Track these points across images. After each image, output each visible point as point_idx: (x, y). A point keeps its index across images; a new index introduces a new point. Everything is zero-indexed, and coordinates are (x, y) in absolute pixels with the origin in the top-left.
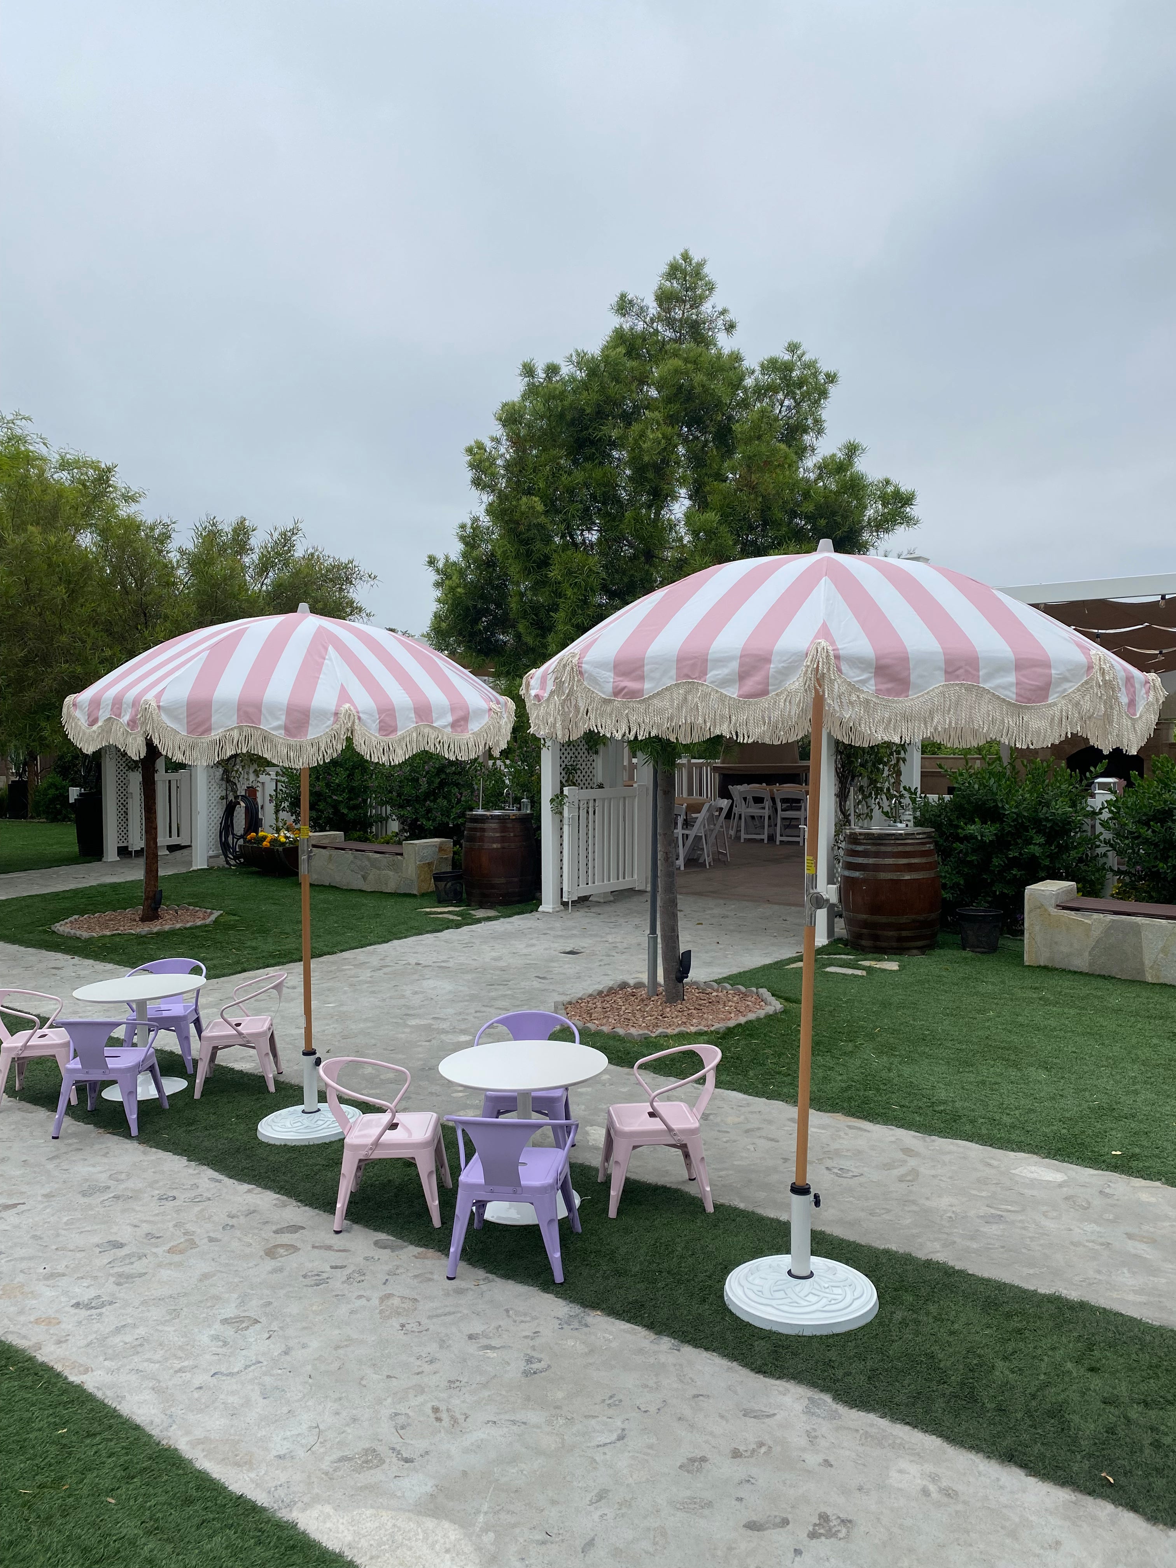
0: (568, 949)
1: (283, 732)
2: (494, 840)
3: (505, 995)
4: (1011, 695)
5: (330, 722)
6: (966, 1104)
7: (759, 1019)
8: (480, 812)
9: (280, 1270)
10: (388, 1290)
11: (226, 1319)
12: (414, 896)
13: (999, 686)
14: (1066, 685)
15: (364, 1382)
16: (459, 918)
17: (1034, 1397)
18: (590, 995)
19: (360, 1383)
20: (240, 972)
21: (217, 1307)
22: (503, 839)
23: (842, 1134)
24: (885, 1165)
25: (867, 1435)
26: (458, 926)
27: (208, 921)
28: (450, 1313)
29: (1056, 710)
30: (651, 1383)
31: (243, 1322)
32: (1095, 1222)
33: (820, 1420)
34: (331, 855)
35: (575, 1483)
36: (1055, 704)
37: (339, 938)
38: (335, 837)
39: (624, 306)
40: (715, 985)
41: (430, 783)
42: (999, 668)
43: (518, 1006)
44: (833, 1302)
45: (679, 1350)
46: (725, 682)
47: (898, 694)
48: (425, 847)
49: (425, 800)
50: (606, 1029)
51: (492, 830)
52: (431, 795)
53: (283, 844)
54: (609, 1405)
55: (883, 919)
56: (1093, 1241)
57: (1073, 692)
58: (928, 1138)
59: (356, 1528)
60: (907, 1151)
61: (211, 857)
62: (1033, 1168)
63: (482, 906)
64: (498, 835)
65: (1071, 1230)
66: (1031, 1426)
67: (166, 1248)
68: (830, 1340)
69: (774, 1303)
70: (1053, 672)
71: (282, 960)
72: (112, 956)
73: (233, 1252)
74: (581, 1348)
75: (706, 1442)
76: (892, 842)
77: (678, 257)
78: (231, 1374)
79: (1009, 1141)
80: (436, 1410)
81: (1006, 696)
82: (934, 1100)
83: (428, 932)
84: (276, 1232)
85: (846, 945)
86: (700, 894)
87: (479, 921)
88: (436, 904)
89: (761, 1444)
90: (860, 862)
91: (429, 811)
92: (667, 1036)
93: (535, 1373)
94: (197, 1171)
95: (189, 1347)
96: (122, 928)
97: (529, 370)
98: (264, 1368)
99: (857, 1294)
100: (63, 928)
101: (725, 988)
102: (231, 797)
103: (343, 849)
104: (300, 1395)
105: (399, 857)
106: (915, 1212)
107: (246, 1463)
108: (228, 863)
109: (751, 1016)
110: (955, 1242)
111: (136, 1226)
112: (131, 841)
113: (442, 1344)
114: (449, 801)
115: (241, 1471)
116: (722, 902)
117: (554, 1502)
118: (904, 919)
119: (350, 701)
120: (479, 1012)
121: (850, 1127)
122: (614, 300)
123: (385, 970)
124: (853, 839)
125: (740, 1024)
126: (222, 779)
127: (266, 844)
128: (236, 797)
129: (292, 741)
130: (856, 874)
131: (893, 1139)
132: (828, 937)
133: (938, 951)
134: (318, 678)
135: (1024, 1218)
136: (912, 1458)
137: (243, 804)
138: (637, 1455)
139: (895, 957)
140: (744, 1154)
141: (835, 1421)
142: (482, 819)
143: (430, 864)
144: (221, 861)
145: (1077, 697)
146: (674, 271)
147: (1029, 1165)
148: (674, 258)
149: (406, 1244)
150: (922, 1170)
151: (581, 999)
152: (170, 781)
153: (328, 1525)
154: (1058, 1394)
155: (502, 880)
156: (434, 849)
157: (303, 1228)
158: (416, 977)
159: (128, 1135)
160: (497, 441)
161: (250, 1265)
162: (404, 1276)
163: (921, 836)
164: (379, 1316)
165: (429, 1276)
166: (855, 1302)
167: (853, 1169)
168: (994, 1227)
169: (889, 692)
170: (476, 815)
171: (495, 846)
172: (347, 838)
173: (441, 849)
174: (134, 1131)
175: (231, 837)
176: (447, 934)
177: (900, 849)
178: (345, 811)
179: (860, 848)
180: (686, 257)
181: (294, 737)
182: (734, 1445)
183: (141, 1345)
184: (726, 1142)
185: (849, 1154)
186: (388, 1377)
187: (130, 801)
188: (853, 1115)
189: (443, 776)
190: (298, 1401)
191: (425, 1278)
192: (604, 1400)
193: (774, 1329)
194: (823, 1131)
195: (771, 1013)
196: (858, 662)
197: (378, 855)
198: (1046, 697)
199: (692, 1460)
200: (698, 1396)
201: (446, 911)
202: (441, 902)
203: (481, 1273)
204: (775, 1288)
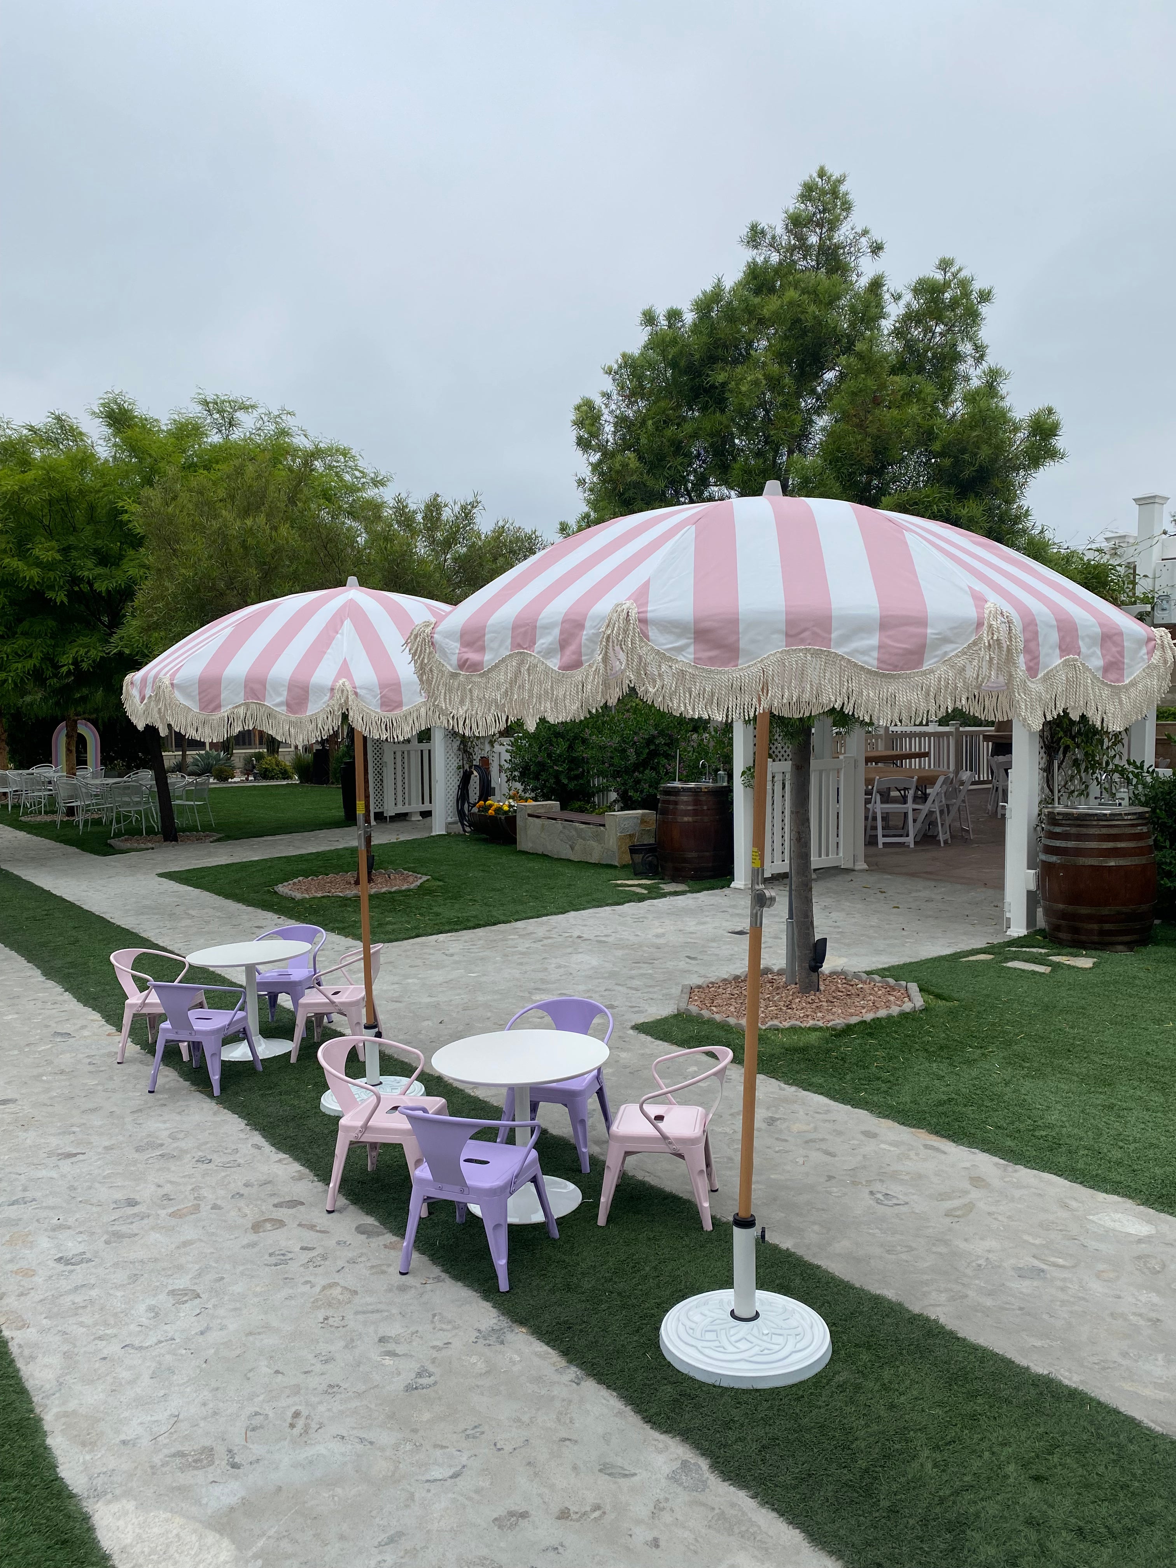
0: (739, 929)
1: (285, 708)
2: (686, 813)
3: (645, 974)
4: (871, 661)
5: (327, 698)
6: (1076, 1131)
7: (889, 1017)
8: (677, 784)
9: (253, 1245)
10: (337, 1278)
11: (174, 1291)
12: (615, 867)
13: (856, 651)
14: (948, 647)
15: (250, 1375)
16: (646, 892)
17: (942, 1500)
18: (725, 980)
19: (246, 1375)
20: (413, 938)
21: (174, 1276)
22: (695, 813)
23: (912, 1154)
24: (940, 1194)
25: (722, 1516)
26: (641, 899)
27: (412, 886)
28: (378, 1311)
29: (933, 679)
30: (526, 1418)
31: (186, 1294)
32: (1158, 1292)
33: (679, 1490)
34: (543, 825)
35: (377, 1519)
36: (932, 671)
37: (520, 908)
38: (551, 807)
39: (755, 236)
40: (864, 976)
41: (638, 754)
42: (859, 628)
43: (650, 986)
44: (766, 1352)
45: (578, 1384)
46: (548, 653)
47: (725, 663)
48: (626, 818)
49: (634, 772)
50: (718, 1017)
51: (685, 803)
52: (642, 765)
53: (506, 812)
54: (468, 1436)
55: (1084, 910)
56: (1140, 1315)
57: (957, 656)
58: (1011, 1167)
59: (141, 1531)
60: (977, 1181)
61: (450, 823)
62: (1118, 1216)
63: (674, 879)
64: (690, 808)
65: (1119, 1297)
66: (918, 1538)
67: (170, 1210)
68: (745, 1397)
69: (699, 1344)
70: (929, 631)
71: (456, 927)
72: (311, 917)
73: (225, 1221)
74: (481, 1366)
75: (540, 1495)
76: (1095, 823)
77: (815, 175)
78: (141, 1348)
79: (1105, 1180)
80: (297, 1415)
81: (865, 662)
82: (1040, 1123)
83: (607, 905)
84: (275, 1206)
85: (1045, 937)
86: (913, 875)
87: (664, 895)
88: (632, 876)
89: (597, 1507)
90: (1058, 845)
91: (638, 782)
92: (777, 1030)
93: (416, 1388)
94: (245, 1137)
95: (122, 1315)
96: (333, 891)
97: (649, 318)
98: (173, 1346)
99: (800, 1346)
100: (283, 889)
101: (874, 981)
102: (467, 767)
103: (555, 819)
104: (186, 1379)
105: (602, 828)
106: (941, 1254)
107: (91, 1443)
108: (464, 831)
109: (882, 1013)
110: (967, 1296)
111: (159, 1186)
112: (386, 808)
113: (350, 1345)
114: (658, 773)
115: (81, 1452)
116: (933, 884)
117: (342, 1537)
118: (1105, 911)
119: (349, 676)
120: (609, 990)
121: (926, 1146)
122: (745, 231)
123: (545, 942)
124: (1053, 819)
125: (865, 1021)
126: (459, 749)
127: (491, 812)
128: (470, 767)
129: (293, 717)
130: (1053, 859)
131: (968, 1165)
132: (1028, 927)
133: (1150, 948)
134: (325, 653)
135: (1070, 1276)
136: (756, 1553)
137: (475, 773)
138: (460, 1498)
139: (1093, 952)
140: (788, 1168)
141: (695, 1493)
142: (676, 792)
143: (631, 836)
144: (458, 828)
145: (961, 662)
146: (808, 192)
147: (1116, 1211)
148: (811, 177)
149: (385, 1231)
150: (981, 1205)
151: (712, 983)
152: (422, 751)
153: (121, 1523)
154: (975, 1502)
155: (694, 855)
156: (635, 821)
157: (302, 1204)
158: (569, 950)
159: (211, 1095)
160: (607, 396)
161: (232, 1237)
162: (362, 1265)
163: (1129, 817)
164: (310, 1305)
165: (384, 1268)
166: (794, 1354)
167: (901, 1197)
168: (1027, 1283)
169: (712, 660)
170: (672, 787)
171: (686, 819)
172: (563, 808)
173: (643, 820)
174: (217, 1091)
175: (466, 805)
176: (628, 908)
177: (1104, 831)
178: (565, 781)
179: (1058, 830)
180: (822, 174)
181: (295, 713)
182: (567, 1504)
183: (85, 1307)
184: (777, 1152)
185: (906, 1178)
186: (277, 1372)
187: (384, 769)
188: (937, 1133)
189: (652, 747)
190: (178, 1385)
191: (379, 1270)
192: (466, 1430)
193: (691, 1374)
194: (892, 1149)
195: (908, 1010)
196: (670, 626)
197: (584, 826)
198: (920, 663)
199: (511, 1514)
200: (565, 1440)
201: (636, 884)
202: (638, 874)
203: (436, 1271)
204: (709, 1328)
